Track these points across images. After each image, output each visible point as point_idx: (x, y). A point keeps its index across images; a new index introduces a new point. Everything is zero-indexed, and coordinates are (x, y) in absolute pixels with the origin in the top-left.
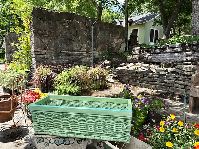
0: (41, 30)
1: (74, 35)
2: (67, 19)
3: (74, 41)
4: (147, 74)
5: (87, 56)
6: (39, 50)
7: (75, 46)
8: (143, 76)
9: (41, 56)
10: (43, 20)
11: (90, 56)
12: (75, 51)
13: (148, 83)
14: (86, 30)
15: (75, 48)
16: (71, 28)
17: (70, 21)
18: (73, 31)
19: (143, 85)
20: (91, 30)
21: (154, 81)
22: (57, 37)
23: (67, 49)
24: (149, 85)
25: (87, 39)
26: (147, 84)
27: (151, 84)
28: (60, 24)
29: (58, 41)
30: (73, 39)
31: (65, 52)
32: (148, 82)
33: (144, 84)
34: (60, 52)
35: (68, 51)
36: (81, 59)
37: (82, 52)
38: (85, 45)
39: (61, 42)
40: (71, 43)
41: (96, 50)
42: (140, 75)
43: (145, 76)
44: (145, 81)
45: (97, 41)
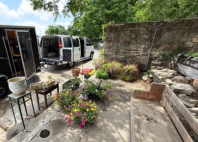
0: (110, 38)
1: (133, 39)
2: (129, 28)
3: (133, 43)
5: (143, 55)
6: (107, 50)
7: (132, 47)
9: (107, 53)
10: (112, 32)
11: (146, 55)
12: (132, 50)
14: (147, 33)
15: (133, 48)
16: (131, 34)
17: (131, 29)
18: (133, 36)
20: (154, 32)
22: (119, 41)
23: (125, 49)
25: (147, 41)
28: (123, 32)
29: (119, 44)
30: (132, 42)
31: (123, 51)
34: (120, 51)
35: (126, 50)
36: (136, 56)
37: (138, 52)
38: (144, 46)
39: (121, 45)
40: (129, 45)
41: (156, 50)
45: (160, 41)
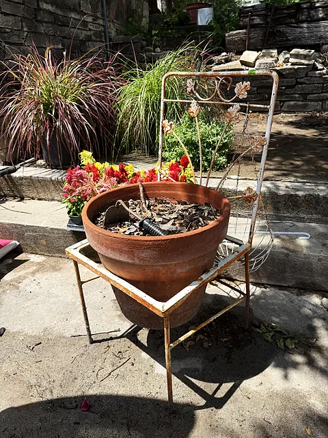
4: (306, 76)
5: (96, 35)
8: (297, 81)
12: (70, 9)
13: (305, 99)
19: (288, 106)
21: (322, 92)
24: (307, 105)
26: (300, 103)
27: (312, 101)
31: (50, 8)
32: (304, 96)
33: (292, 103)
34: (39, 8)
35: (56, 6)
37: (85, 18)
42: (288, 81)
43: (302, 80)
44: (297, 95)
